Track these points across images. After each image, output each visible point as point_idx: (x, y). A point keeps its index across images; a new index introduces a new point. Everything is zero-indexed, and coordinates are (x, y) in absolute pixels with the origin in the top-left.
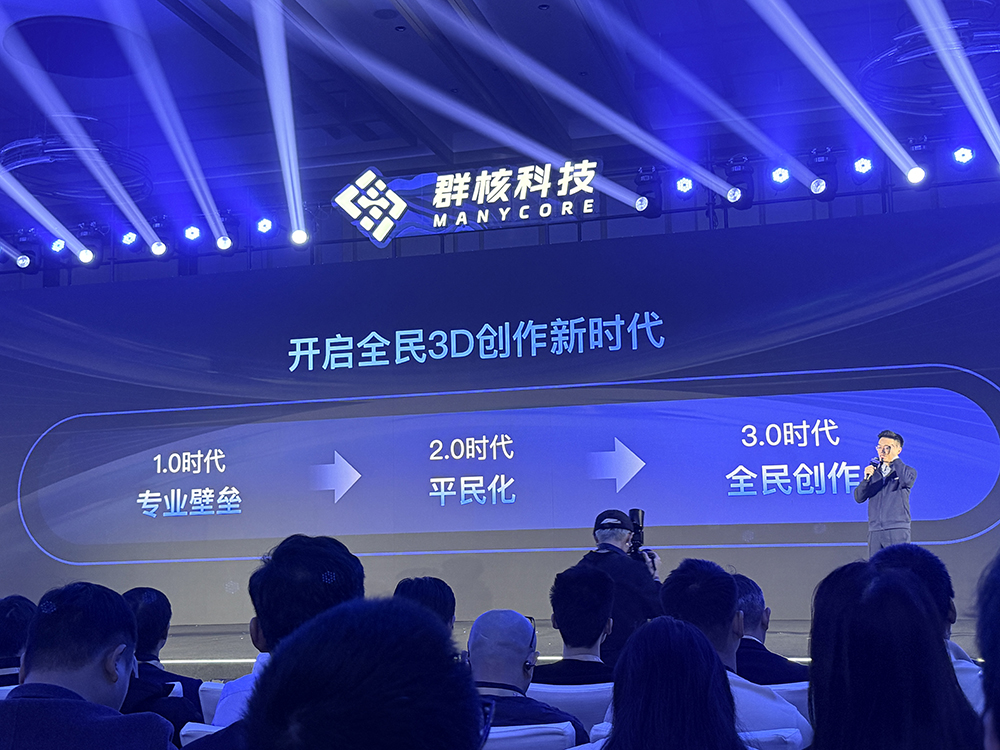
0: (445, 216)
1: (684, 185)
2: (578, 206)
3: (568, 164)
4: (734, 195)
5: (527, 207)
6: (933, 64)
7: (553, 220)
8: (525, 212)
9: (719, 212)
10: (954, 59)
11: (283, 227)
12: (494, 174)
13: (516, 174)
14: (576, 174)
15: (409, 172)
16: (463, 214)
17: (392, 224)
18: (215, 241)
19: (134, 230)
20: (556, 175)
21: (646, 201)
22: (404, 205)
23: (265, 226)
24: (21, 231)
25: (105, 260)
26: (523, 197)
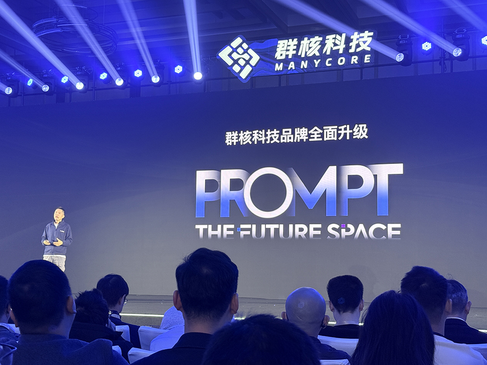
0: (282, 64)
1: (427, 46)
2: (361, 58)
3: (356, 33)
4: (457, 52)
5: (331, 59)
7: (346, 67)
8: (329, 62)
9: (448, 63)
11: (189, 70)
12: (311, 39)
13: (324, 39)
14: (360, 40)
15: (262, 38)
16: (292, 63)
17: (251, 69)
18: (151, 78)
19: (107, 72)
20: (348, 40)
21: (402, 56)
22: (258, 58)
23: (179, 69)
24: (44, 71)
25: (90, 88)
26: (328, 53)
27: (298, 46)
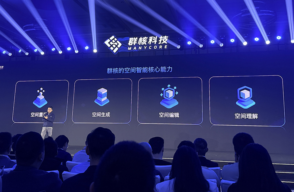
0: (131, 47)
2: (163, 47)
3: (161, 36)
4: (201, 46)
5: (151, 46)
6: (250, 17)
7: (157, 50)
8: (150, 47)
9: (197, 50)
10: (256, 16)
11: (91, 48)
12: (143, 38)
14: (163, 39)
15: (123, 37)
16: (135, 47)
17: (118, 49)
18: (75, 51)
19: (55, 47)
20: (158, 39)
21: (180, 46)
22: (121, 44)
23: (87, 48)
24: (27, 46)
25: (47, 54)
26: (150, 44)
27: (138, 40)
